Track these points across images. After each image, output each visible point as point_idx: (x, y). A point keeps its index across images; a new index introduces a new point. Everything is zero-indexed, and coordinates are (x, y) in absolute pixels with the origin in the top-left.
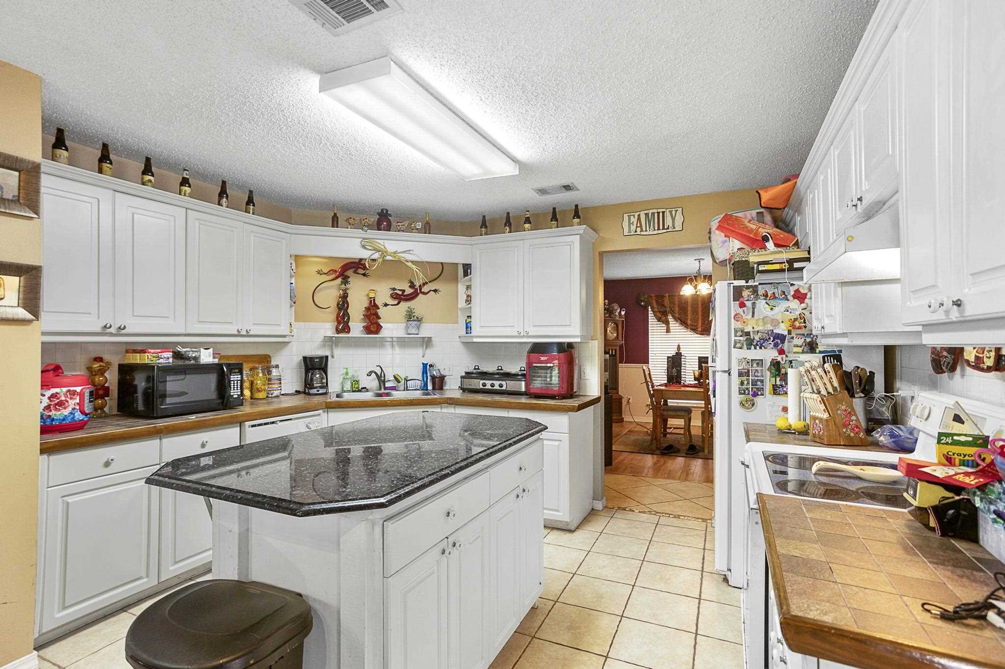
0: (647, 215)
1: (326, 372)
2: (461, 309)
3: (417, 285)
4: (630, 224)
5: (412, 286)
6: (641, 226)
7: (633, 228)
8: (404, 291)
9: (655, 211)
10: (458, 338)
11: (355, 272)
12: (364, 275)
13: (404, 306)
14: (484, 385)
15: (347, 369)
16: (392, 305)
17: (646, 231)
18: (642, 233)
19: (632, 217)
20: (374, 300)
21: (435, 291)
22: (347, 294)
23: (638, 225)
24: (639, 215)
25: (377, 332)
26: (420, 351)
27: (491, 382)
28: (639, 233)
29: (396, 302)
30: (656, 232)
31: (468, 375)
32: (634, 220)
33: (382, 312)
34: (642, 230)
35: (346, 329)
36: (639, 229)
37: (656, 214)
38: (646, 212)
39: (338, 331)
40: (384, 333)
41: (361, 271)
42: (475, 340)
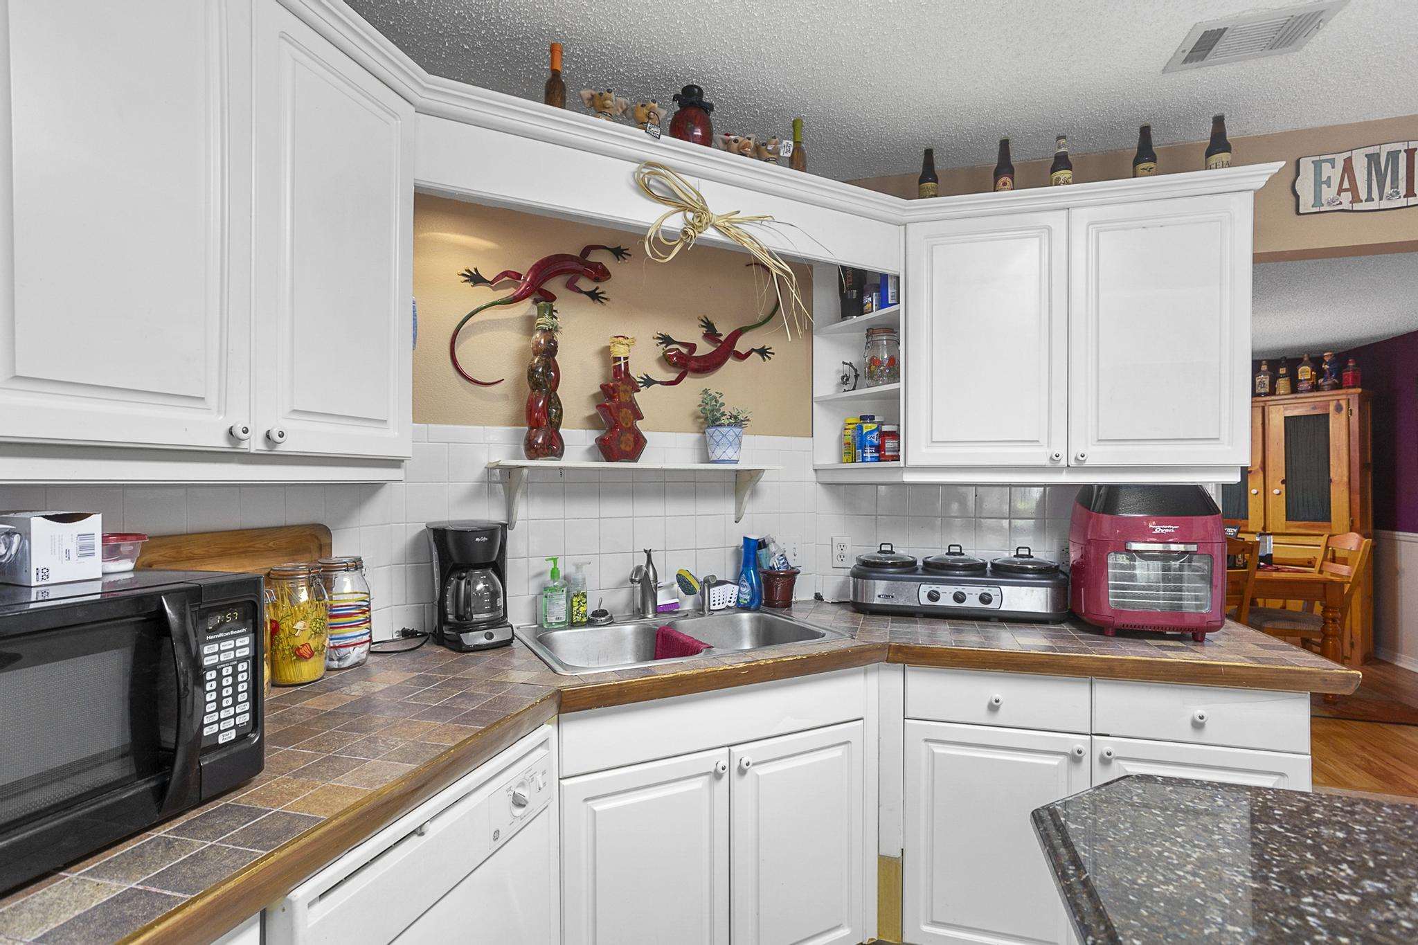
0: (1373, 159)
1: (500, 572)
2: (825, 402)
3: (724, 331)
4: (1318, 183)
5: (711, 334)
6: (1354, 189)
7: (1328, 193)
8: (692, 347)
9: (1401, 147)
10: (813, 472)
11: (571, 286)
12: (594, 296)
13: (693, 386)
14: (933, 596)
15: (555, 560)
16: (662, 383)
17: (1370, 199)
18: (1357, 207)
19: (1326, 167)
20: (626, 364)
21: (763, 352)
22: (556, 343)
23: (1346, 185)
24: (1348, 161)
25: (634, 455)
26: (729, 507)
27: (953, 589)
28: (1346, 205)
29: (673, 376)
30: (1402, 202)
31: (868, 569)
32: (1333, 173)
33: (643, 398)
34: (1356, 199)
35: (554, 447)
36: (1346, 197)
37: (1403, 157)
38: (1370, 150)
39: (533, 450)
40: (649, 460)
41: (586, 284)
42: (908, 478)
